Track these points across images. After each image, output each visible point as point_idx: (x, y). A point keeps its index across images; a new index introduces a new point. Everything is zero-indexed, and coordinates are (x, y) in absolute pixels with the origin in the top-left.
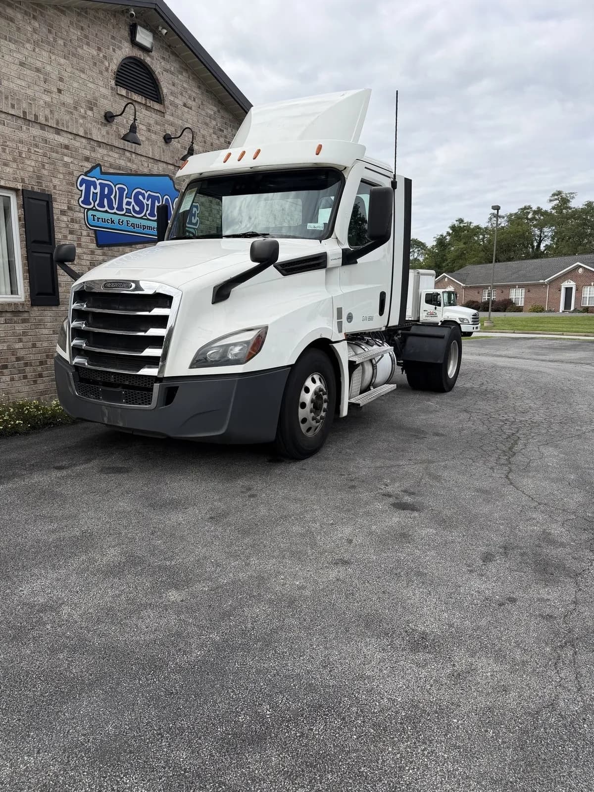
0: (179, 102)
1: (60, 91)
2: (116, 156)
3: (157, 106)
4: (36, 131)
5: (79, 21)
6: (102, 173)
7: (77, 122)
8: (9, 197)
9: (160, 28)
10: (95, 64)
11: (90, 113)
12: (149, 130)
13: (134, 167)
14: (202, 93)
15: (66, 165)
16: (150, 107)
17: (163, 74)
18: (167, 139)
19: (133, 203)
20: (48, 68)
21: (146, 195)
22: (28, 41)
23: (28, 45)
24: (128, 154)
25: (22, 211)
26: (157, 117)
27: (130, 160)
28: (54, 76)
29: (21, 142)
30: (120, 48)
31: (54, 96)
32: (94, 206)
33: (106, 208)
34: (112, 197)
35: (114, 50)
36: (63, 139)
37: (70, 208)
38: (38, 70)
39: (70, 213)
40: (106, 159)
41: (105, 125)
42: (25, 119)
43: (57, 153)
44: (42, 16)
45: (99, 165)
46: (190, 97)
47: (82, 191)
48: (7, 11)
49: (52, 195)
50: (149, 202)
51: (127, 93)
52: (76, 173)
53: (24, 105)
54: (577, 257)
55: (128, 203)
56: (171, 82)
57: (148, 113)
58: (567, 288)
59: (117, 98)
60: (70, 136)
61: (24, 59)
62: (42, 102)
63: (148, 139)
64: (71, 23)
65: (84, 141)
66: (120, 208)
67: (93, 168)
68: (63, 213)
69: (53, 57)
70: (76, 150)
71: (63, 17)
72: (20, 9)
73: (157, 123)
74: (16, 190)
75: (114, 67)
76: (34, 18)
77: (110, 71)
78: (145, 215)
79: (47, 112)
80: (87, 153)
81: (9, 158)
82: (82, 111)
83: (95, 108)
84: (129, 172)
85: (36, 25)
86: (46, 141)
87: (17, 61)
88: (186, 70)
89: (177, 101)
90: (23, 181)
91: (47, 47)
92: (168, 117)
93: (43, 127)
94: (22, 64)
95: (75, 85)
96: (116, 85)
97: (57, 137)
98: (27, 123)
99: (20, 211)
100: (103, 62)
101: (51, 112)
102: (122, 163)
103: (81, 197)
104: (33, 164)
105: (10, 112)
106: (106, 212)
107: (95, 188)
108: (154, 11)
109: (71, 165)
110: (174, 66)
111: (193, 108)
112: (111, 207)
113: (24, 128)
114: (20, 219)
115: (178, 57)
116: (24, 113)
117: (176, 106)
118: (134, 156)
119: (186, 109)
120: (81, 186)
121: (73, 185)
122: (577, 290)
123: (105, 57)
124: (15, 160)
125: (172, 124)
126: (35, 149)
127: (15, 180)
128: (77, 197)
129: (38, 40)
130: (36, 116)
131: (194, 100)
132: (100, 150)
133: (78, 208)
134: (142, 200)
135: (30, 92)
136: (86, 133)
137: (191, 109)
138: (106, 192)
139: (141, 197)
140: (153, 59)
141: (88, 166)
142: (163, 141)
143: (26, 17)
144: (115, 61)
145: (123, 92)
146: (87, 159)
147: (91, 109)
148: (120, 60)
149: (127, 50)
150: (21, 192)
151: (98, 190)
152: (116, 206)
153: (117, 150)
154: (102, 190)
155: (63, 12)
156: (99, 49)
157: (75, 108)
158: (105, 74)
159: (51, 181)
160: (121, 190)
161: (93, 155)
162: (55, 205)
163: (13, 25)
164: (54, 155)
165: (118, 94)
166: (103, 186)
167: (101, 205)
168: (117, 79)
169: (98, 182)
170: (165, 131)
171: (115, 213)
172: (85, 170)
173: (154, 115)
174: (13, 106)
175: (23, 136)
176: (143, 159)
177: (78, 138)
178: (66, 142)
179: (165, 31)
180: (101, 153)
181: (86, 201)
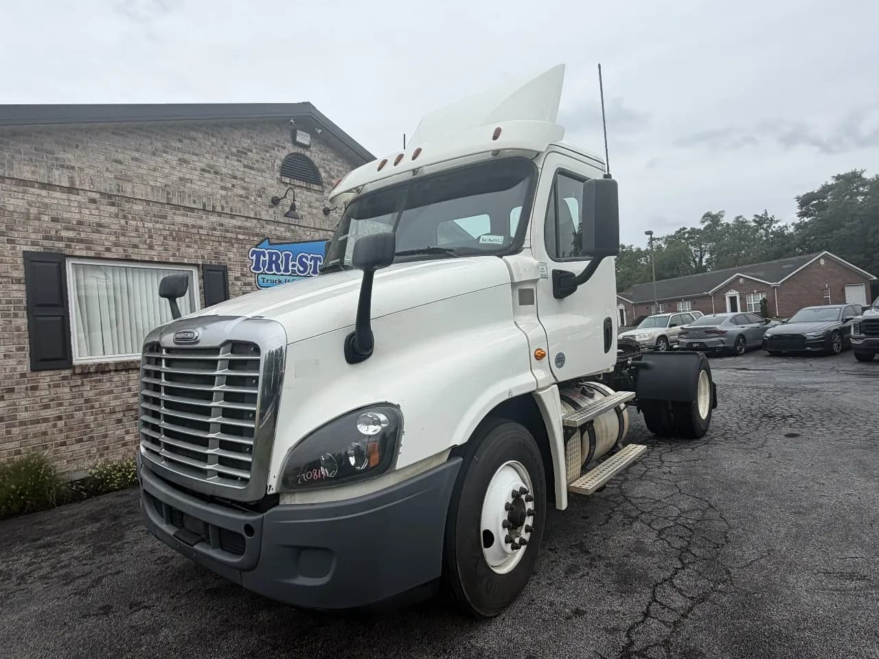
1: (233, 186)
2: (282, 229)
3: (316, 187)
4: (214, 219)
5: (249, 133)
6: (270, 244)
7: (248, 207)
8: (192, 271)
9: (316, 130)
10: (263, 162)
11: (259, 199)
12: (310, 207)
13: (298, 236)
15: (239, 241)
16: (311, 188)
17: (320, 162)
18: (326, 212)
19: (298, 265)
20: (224, 170)
21: (309, 257)
22: (208, 153)
23: (207, 156)
24: (292, 227)
25: (202, 281)
26: (317, 196)
27: (294, 232)
28: (229, 175)
29: (201, 228)
30: (284, 148)
31: (229, 190)
32: (264, 271)
33: (275, 271)
34: (279, 262)
35: (279, 150)
36: (236, 222)
37: (243, 275)
38: (216, 173)
39: (243, 279)
40: (273, 233)
41: (272, 207)
42: (204, 210)
43: (232, 232)
44: (219, 133)
45: (268, 238)
47: (253, 260)
48: (191, 134)
49: (227, 266)
50: (312, 263)
51: (290, 180)
52: (248, 247)
53: (204, 200)
55: (294, 266)
56: (327, 168)
57: (309, 194)
58: (731, 298)
59: (282, 186)
60: (244, 219)
61: (204, 166)
62: (219, 196)
63: (310, 213)
64: (243, 135)
65: (255, 221)
66: (286, 270)
67: (262, 241)
68: (237, 279)
69: (228, 161)
70: (248, 229)
71: (236, 132)
72: (201, 130)
73: (317, 200)
74: (197, 265)
75: (279, 162)
76: (213, 135)
77: (276, 166)
78: (309, 273)
79: (223, 203)
80: (258, 230)
81: (192, 241)
82: (253, 198)
83: (263, 195)
84: (294, 241)
85: (214, 140)
86: (222, 225)
87: (199, 168)
88: (341, 158)
90: (203, 257)
91: (223, 155)
92: (326, 194)
93: (220, 214)
94: (202, 170)
95: (247, 180)
96: (281, 175)
97: (231, 221)
98: (206, 213)
99: (200, 281)
100: (269, 161)
101: (227, 202)
102: (288, 234)
103: (252, 265)
105: (192, 207)
106: (275, 274)
107: (264, 257)
108: (310, 118)
109: (244, 241)
110: (330, 155)
112: (279, 270)
113: (204, 217)
114: (200, 288)
115: (333, 148)
116: (204, 205)
118: (297, 227)
120: (252, 256)
121: (245, 256)
122: (741, 299)
123: (271, 156)
124: (196, 242)
126: (213, 232)
127: (196, 257)
128: (248, 265)
129: (216, 151)
130: (214, 207)
132: (269, 227)
133: (249, 274)
134: (306, 261)
135: (209, 190)
136: (256, 214)
138: (274, 259)
139: (304, 260)
140: (312, 153)
141: (258, 240)
142: (323, 213)
143: (206, 136)
144: (280, 158)
145: (287, 180)
146: (257, 235)
147: (260, 196)
148: (284, 157)
149: (289, 149)
150: (201, 267)
151: (267, 258)
152: (282, 269)
153: (282, 225)
154: (271, 258)
155: (236, 128)
156: (266, 151)
157: (247, 197)
158: (272, 168)
159: (227, 255)
160: (287, 256)
161: (262, 231)
162: (230, 273)
163: (196, 143)
165: (282, 182)
166: (271, 255)
167: (270, 269)
168: (282, 171)
169: (266, 252)
170: (324, 205)
171: (282, 275)
172: (256, 243)
173: (314, 195)
174: (194, 202)
175: (204, 223)
176: (306, 229)
177: (249, 220)
178: (239, 224)
179: (320, 131)
180: (269, 229)
181: (257, 268)
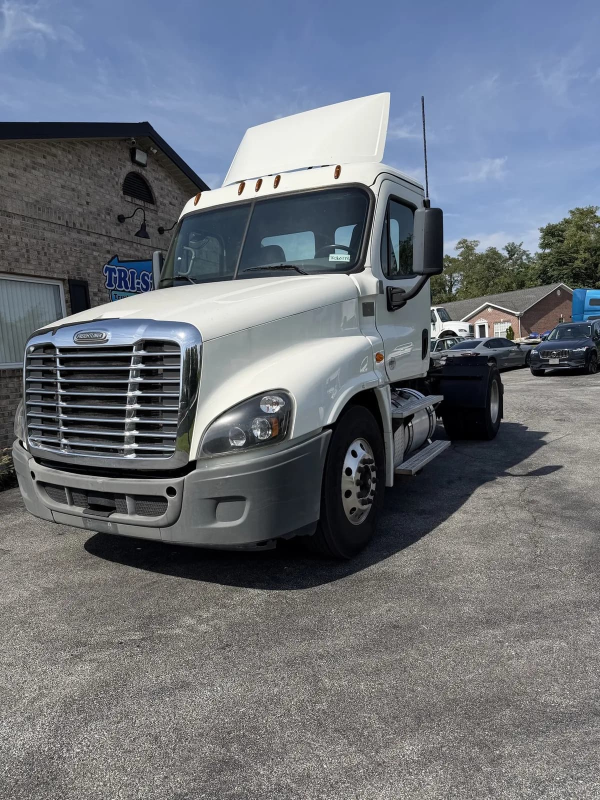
0: (166, 202)
1: (88, 203)
2: (127, 247)
3: (152, 207)
4: (74, 235)
5: (97, 151)
6: (119, 262)
7: (101, 225)
8: (59, 286)
9: (151, 149)
10: (109, 180)
11: (108, 217)
12: (148, 225)
13: (140, 255)
14: (182, 194)
15: (95, 258)
16: (147, 208)
17: (154, 182)
18: (160, 231)
19: (141, 283)
20: (80, 187)
22: (66, 170)
23: (66, 173)
24: (135, 245)
25: (68, 296)
26: (154, 215)
27: (137, 250)
28: (84, 193)
29: (65, 244)
30: (125, 166)
31: (84, 207)
32: (115, 287)
33: (124, 288)
35: (121, 169)
36: (92, 239)
37: (99, 290)
38: (73, 190)
39: (100, 294)
40: (121, 250)
41: (119, 225)
42: (67, 226)
43: (89, 249)
44: (73, 150)
45: (117, 256)
46: (174, 197)
47: (106, 276)
48: (52, 150)
49: (87, 282)
51: (132, 199)
52: (102, 264)
53: (67, 216)
54: (485, 297)
55: (138, 283)
56: (160, 187)
57: (150, 213)
58: (480, 326)
59: (126, 203)
60: (96, 236)
61: (64, 183)
62: (77, 213)
64: (92, 153)
65: (106, 238)
66: (133, 288)
67: (113, 258)
68: (95, 294)
69: (82, 179)
70: (101, 245)
71: (87, 149)
72: (60, 147)
73: (152, 219)
74: (63, 280)
75: (122, 181)
76: (69, 152)
77: (119, 184)
79: (81, 220)
80: (108, 247)
81: (59, 256)
82: (103, 216)
83: (111, 214)
84: (137, 259)
85: (70, 157)
86: (81, 241)
87: (60, 185)
88: (170, 177)
89: (165, 201)
90: (68, 273)
91: (78, 172)
92: (160, 214)
93: (79, 231)
94: (63, 187)
95: (98, 197)
96: (124, 194)
97: (88, 238)
98: (69, 229)
99: (66, 295)
100: (114, 179)
101: (84, 220)
102: (132, 252)
103: (106, 281)
104: (74, 259)
105: (58, 223)
106: (124, 291)
107: (115, 274)
108: (148, 138)
109: (98, 257)
110: (161, 175)
111: (176, 205)
112: (127, 287)
113: (67, 233)
114: (67, 302)
115: (163, 168)
116: (67, 222)
117: (165, 205)
118: (139, 246)
119: (171, 207)
120: (106, 273)
121: (100, 272)
122: (489, 327)
123: (115, 174)
124: (62, 258)
125: (163, 219)
126: (75, 248)
127: (63, 272)
128: (103, 282)
129: (72, 168)
130: (74, 224)
131: (177, 199)
132: (117, 244)
133: (105, 290)
134: (148, 280)
135: (69, 207)
136: (107, 232)
137: (175, 206)
138: (123, 276)
139: (146, 278)
140: (147, 172)
141: (109, 257)
142: (158, 232)
143: (64, 153)
144: (122, 176)
145: (129, 199)
146: (108, 252)
147: (109, 214)
148: (125, 176)
149: (129, 167)
150: (66, 281)
151: (117, 275)
152: (130, 286)
153: (128, 243)
154: (120, 275)
155: (86, 146)
156: (111, 169)
157: (99, 215)
158: (116, 186)
159: (86, 271)
160: (133, 273)
161: (112, 248)
162: (90, 289)
163: (56, 159)
164: (87, 251)
165: (125, 201)
166: (120, 271)
168: (125, 190)
169: (117, 269)
170: (158, 225)
171: (130, 292)
172: (108, 260)
174: (59, 218)
175: (66, 239)
176: (146, 248)
177: (102, 237)
178: (94, 241)
179: (155, 151)
180: (117, 247)
181: (110, 285)
